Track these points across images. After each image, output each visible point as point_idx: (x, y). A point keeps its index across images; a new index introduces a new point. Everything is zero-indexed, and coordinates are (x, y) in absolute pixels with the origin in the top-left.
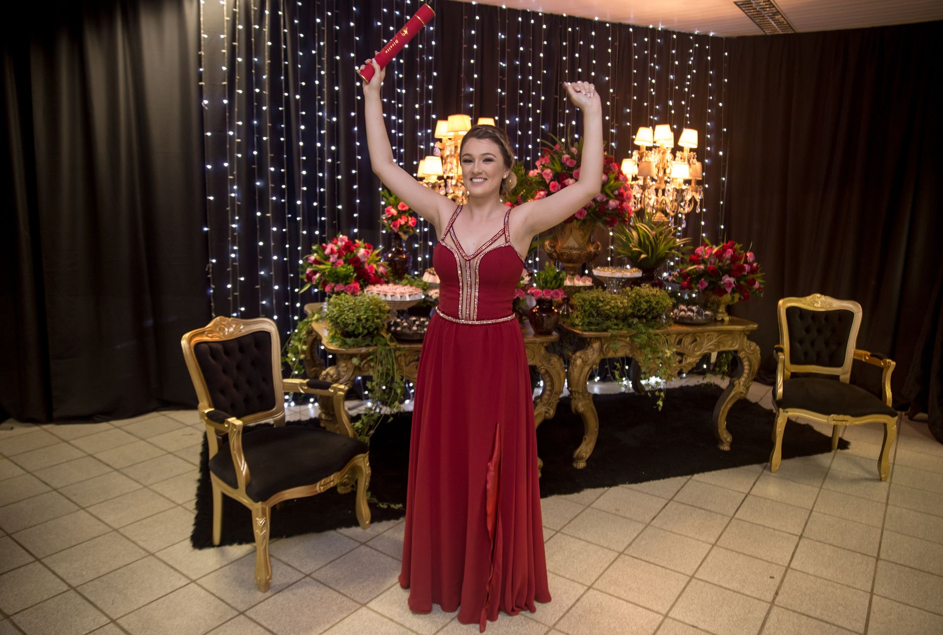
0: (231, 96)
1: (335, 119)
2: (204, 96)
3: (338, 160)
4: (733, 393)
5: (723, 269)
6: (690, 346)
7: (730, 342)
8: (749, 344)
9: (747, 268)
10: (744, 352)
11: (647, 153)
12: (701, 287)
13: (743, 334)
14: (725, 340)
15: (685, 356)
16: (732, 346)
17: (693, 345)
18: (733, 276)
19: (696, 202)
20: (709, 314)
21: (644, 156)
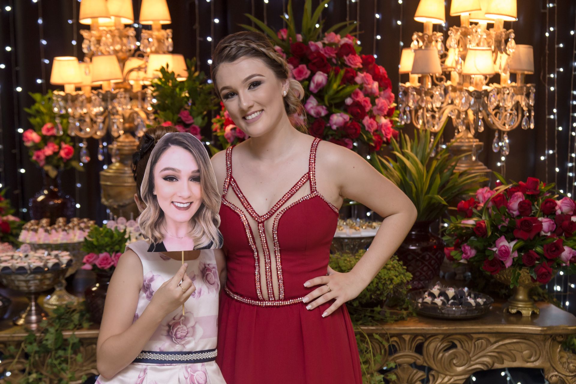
5: (499, 227)
6: (441, 355)
7: (526, 352)
8: (567, 359)
9: (546, 223)
10: (556, 373)
11: (433, 35)
12: (464, 255)
13: (550, 341)
14: (513, 348)
15: (433, 373)
16: (529, 360)
17: (447, 354)
18: (518, 239)
19: (523, 111)
20: (482, 303)
21: (432, 40)
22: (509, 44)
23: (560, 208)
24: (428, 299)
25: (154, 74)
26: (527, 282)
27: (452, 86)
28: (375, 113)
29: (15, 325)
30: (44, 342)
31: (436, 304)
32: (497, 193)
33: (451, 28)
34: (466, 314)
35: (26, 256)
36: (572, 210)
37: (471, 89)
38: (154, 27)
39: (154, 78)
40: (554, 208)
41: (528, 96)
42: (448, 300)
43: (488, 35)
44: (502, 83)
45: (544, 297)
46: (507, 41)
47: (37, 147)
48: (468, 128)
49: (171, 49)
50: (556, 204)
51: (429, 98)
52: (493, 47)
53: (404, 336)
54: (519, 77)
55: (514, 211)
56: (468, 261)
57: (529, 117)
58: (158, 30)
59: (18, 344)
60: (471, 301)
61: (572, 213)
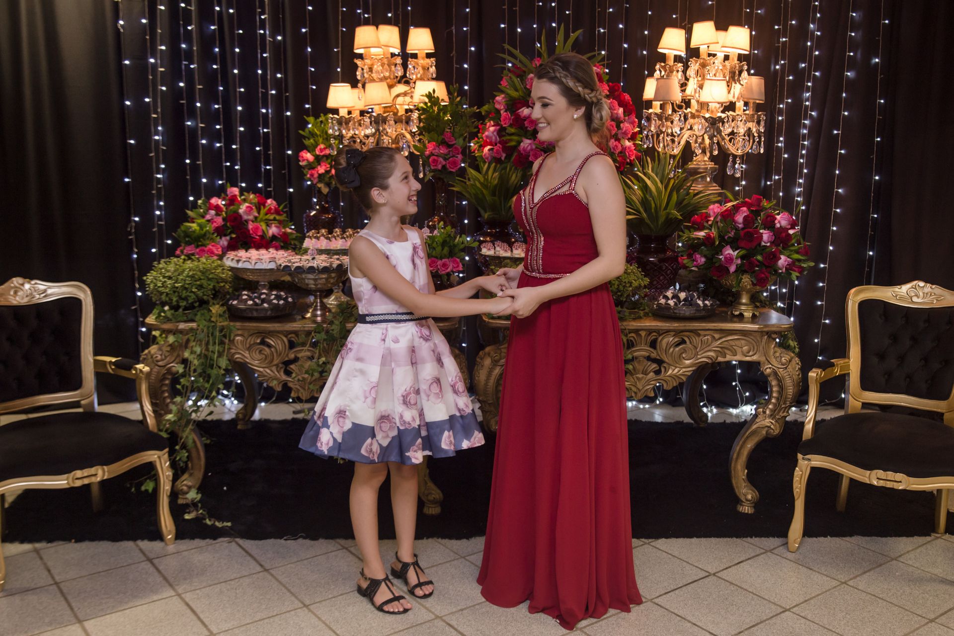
0: (152, 13)
1: (279, 38)
2: (121, 14)
3: (286, 91)
4: (754, 427)
5: (726, 237)
6: (672, 349)
7: (745, 348)
8: (780, 354)
9: (766, 235)
10: (770, 366)
11: (674, 65)
12: (695, 263)
13: (766, 337)
14: (734, 344)
15: (665, 365)
16: (748, 354)
17: (677, 349)
18: (742, 248)
19: (754, 137)
20: (709, 305)
21: (674, 70)
22: (742, 75)
23: (779, 222)
24: (663, 301)
25: (420, 99)
26: (749, 287)
27: (691, 113)
28: (620, 136)
29: (304, 318)
30: (331, 332)
31: (669, 304)
32: (725, 208)
33: (691, 60)
34: (695, 313)
35: (313, 259)
36: (789, 224)
37: (707, 115)
38: (419, 55)
39: (420, 103)
40: (774, 222)
41: (758, 123)
42: (680, 302)
43: (724, 66)
44: (736, 111)
45: (765, 304)
46: (740, 72)
47: (311, 166)
48: (704, 152)
49: (434, 76)
50: (776, 219)
51: (669, 123)
52: (727, 78)
53: (640, 332)
54: (751, 105)
55: (740, 224)
56: (699, 269)
57: (759, 142)
58: (423, 59)
59: (308, 333)
60: (700, 302)
61: (789, 227)
